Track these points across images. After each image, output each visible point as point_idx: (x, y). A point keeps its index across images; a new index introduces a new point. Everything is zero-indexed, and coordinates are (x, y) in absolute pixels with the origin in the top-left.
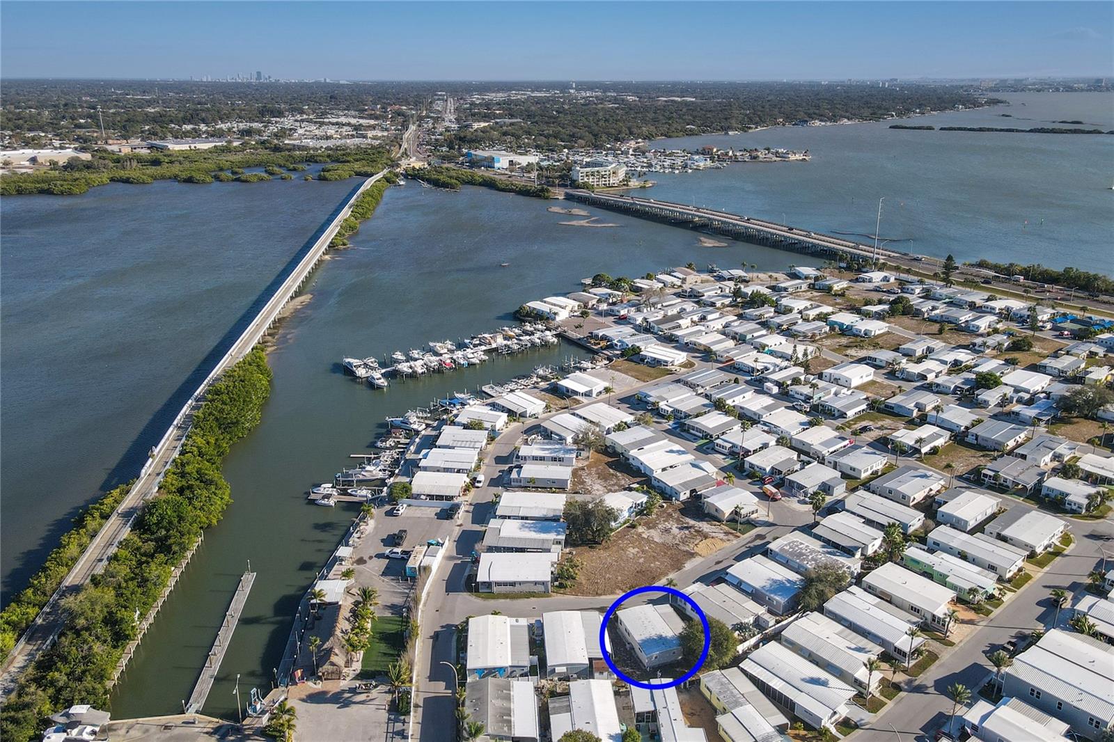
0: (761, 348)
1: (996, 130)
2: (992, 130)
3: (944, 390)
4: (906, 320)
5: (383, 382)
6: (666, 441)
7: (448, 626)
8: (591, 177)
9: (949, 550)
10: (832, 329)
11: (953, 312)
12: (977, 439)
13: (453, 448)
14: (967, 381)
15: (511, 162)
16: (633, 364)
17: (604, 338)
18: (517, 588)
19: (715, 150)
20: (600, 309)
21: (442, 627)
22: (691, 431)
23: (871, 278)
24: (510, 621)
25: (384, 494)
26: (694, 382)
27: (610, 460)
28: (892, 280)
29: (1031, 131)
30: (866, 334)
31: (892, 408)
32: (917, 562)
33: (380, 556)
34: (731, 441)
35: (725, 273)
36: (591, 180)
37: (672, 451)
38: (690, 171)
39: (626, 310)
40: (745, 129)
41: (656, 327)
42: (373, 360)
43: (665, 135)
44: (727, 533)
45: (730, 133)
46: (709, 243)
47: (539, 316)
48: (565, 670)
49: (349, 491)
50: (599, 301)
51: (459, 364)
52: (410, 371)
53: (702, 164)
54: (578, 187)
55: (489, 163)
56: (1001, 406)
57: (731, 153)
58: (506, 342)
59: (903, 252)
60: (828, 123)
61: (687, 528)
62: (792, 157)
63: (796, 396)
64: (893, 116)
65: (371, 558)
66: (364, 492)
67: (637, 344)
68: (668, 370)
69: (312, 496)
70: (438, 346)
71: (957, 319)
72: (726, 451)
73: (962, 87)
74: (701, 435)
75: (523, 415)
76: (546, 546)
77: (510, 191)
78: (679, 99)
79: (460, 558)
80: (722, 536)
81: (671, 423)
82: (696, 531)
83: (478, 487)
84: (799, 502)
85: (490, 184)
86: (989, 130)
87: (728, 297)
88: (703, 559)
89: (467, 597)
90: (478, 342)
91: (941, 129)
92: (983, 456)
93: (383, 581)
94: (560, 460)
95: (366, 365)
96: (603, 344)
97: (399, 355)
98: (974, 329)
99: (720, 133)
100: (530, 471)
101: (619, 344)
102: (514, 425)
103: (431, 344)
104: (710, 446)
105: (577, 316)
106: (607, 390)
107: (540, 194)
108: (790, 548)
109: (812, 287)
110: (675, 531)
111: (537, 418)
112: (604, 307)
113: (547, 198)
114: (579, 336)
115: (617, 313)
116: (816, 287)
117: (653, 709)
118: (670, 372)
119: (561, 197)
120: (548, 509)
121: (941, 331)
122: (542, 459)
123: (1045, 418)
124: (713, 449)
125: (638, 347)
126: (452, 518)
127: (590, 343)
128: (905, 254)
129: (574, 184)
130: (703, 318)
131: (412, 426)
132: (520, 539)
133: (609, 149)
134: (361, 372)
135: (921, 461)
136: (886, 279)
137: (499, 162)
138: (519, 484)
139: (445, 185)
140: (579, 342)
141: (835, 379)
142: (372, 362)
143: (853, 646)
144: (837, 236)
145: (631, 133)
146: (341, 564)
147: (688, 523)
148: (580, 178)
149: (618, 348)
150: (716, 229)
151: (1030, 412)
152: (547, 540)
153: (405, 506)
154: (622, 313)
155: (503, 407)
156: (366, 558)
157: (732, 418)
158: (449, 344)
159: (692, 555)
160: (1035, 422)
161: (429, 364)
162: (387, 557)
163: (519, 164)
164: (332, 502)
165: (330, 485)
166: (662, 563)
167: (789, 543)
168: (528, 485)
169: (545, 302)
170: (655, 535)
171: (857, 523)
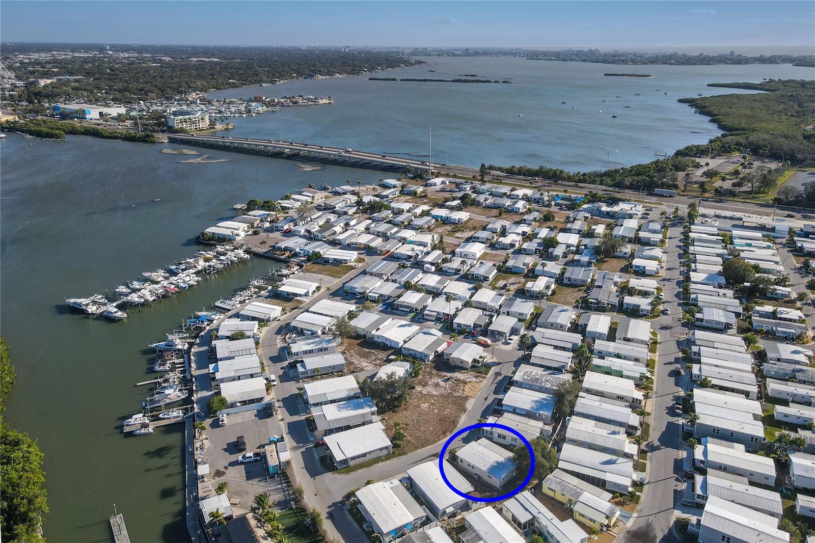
0: (404, 241)
1: (434, 81)
2: (431, 80)
3: (530, 252)
4: (473, 208)
5: (120, 314)
6: (391, 319)
7: (334, 504)
8: (184, 124)
9: (610, 355)
10: (437, 221)
11: (500, 201)
12: (569, 281)
13: (233, 358)
14: (539, 244)
15: (101, 113)
16: (321, 266)
17: (286, 249)
18: (368, 457)
19: (264, 98)
20: (265, 227)
21: (329, 507)
22: (400, 308)
23: (436, 183)
24: (387, 484)
25: (196, 410)
26: (378, 272)
27: (359, 341)
28: (447, 183)
29: (453, 81)
30: (459, 221)
31: (511, 269)
32: (599, 367)
33: (234, 464)
34: (435, 310)
35: (338, 189)
36: (184, 126)
37: (402, 326)
38: (254, 115)
39: (287, 225)
40: (273, 82)
41: (319, 235)
42: (100, 296)
43: (215, 88)
44: (476, 377)
45: (264, 85)
46: (308, 168)
47: (222, 240)
48: (453, 509)
49: (161, 416)
50: (262, 221)
51: (182, 287)
52: (142, 300)
53: (260, 109)
54: (176, 131)
55: (81, 115)
56: (565, 257)
57: (276, 100)
58: (207, 264)
59: (442, 163)
60: (327, 77)
61: (448, 379)
62: (321, 102)
63: (449, 271)
64: (366, 71)
65: (226, 468)
66: (175, 414)
67: (317, 250)
68: (349, 266)
69: (127, 429)
70: (154, 275)
71: (504, 205)
72: (434, 319)
73: (394, 52)
74: (409, 310)
75: (268, 320)
76: (367, 419)
77: (116, 138)
78: (207, 60)
79: (302, 447)
80: (474, 379)
81: (381, 305)
82: (456, 380)
83: (274, 385)
84: (503, 343)
85: (93, 133)
86: (429, 80)
87: (354, 206)
88: (474, 400)
89: (332, 476)
90: (184, 267)
91: (401, 80)
92: (578, 291)
93: (253, 484)
94: (326, 349)
95: (94, 303)
96: (287, 254)
97: (122, 289)
98: (517, 210)
99: (256, 85)
100: (312, 363)
101: (302, 252)
102: (265, 329)
103: (146, 274)
104: (419, 316)
105: (251, 235)
106: (318, 288)
107: (146, 139)
108: (528, 377)
109: (402, 193)
110: (442, 384)
111: (279, 320)
112: (267, 225)
113: (153, 142)
114: (264, 250)
115: (282, 229)
116: (405, 193)
117: (532, 517)
118: (352, 268)
119: (166, 141)
120: (348, 390)
121: (500, 214)
122: (311, 351)
123: (594, 261)
124: (423, 319)
125: (319, 252)
126: (273, 416)
127: (277, 254)
128: (443, 165)
129: (171, 130)
130: (347, 224)
131: (177, 347)
132: (345, 418)
133: (179, 100)
134: (92, 309)
135: (550, 301)
136: (443, 183)
137: (90, 113)
138: (306, 375)
139: (50, 136)
140: (266, 255)
141: (465, 255)
142: (100, 299)
143: (610, 432)
144: (393, 155)
145: (189, 87)
146: (203, 481)
147: (446, 376)
148: (176, 125)
149: (302, 255)
150: (304, 157)
151: (585, 259)
152: (366, 414)
153: (225, 415)
154: (286, 227)
155: (248, 316)
156: (222, 469)
157: (423, 294)
158: (161, 272)
159: (466, 398)
160: (589, 264)
161: (156, 292)
162: (242, 463)
163: (109, 115)
164: (151, 430)
165: (141, 415)
166: (451, 409)
167: (525, 373)
168: (314, 374)
169: (218, 227)
170: (429, 389)
171: (550, 350)
